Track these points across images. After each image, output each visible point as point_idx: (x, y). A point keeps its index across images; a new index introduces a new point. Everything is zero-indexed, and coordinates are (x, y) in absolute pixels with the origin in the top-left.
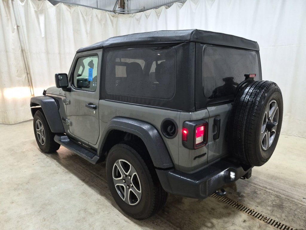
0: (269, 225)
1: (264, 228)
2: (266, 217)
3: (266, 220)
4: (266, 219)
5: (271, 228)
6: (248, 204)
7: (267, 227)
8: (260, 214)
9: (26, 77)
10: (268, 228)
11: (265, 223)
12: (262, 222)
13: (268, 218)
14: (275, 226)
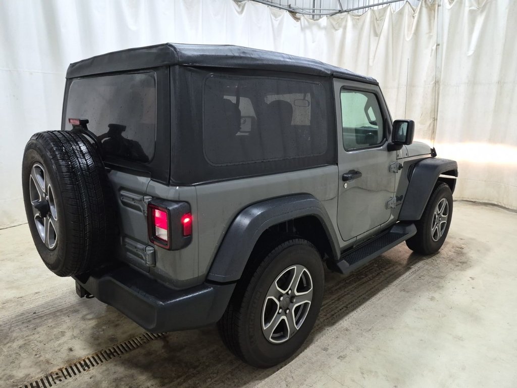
0: (42, 375)
1: (43, 367)
2: (60, 380)
3: (54, 377)
4: (57, 378)
5: (35, 374)
6: (104, 368)
7: (42, 371)
8: (72, 374)
9: (430, 124)
10: (39, 370)
11: (50, 372)
12: (55, 369)
13: (58, 382)
14: (37, 382)
